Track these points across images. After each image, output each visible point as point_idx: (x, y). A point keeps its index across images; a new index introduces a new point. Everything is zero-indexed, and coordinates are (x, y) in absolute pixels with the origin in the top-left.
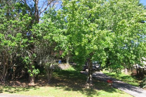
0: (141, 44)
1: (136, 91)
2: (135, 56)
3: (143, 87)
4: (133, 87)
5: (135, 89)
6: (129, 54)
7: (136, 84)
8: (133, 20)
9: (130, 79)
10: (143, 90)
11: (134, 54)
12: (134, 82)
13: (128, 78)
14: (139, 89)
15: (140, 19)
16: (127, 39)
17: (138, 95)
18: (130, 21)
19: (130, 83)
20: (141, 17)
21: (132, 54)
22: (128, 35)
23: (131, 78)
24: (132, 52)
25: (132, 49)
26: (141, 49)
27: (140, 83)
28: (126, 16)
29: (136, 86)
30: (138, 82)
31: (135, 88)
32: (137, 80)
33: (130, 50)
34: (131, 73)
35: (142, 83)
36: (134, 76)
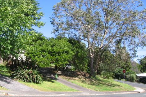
0: (20, 35)
1: (5, 81)
2: (11, 46)
3: (14, 78)
4: (3, 78)
5: (6, 80)
6: (5, 44)
7: (8, 74)
8: (17, 10)
9: (4, 70)
10: (13, 81)
11: (10, 44)
12: (7, 72)
13: (2, 68)
14: (9, 80)
15: (24, 10)
16: (7, 28)
17: (6, 85)
18: (14, 10)
19: (2, 73)
20: (25, 9)
21: (8, 44)
22: (9, 23)
23: (5, 68)
24: (9, 41)
25: (10, 39)
26: (19, 40)
27: (12, 74)
28: (13, 4)
29: (8, 76)
30: (11, 73)
31: (6, 78)
32: (10, 71)
33: (8, 39)
34: (6, 63)
35: (14, 73)
36: (9, 66)
